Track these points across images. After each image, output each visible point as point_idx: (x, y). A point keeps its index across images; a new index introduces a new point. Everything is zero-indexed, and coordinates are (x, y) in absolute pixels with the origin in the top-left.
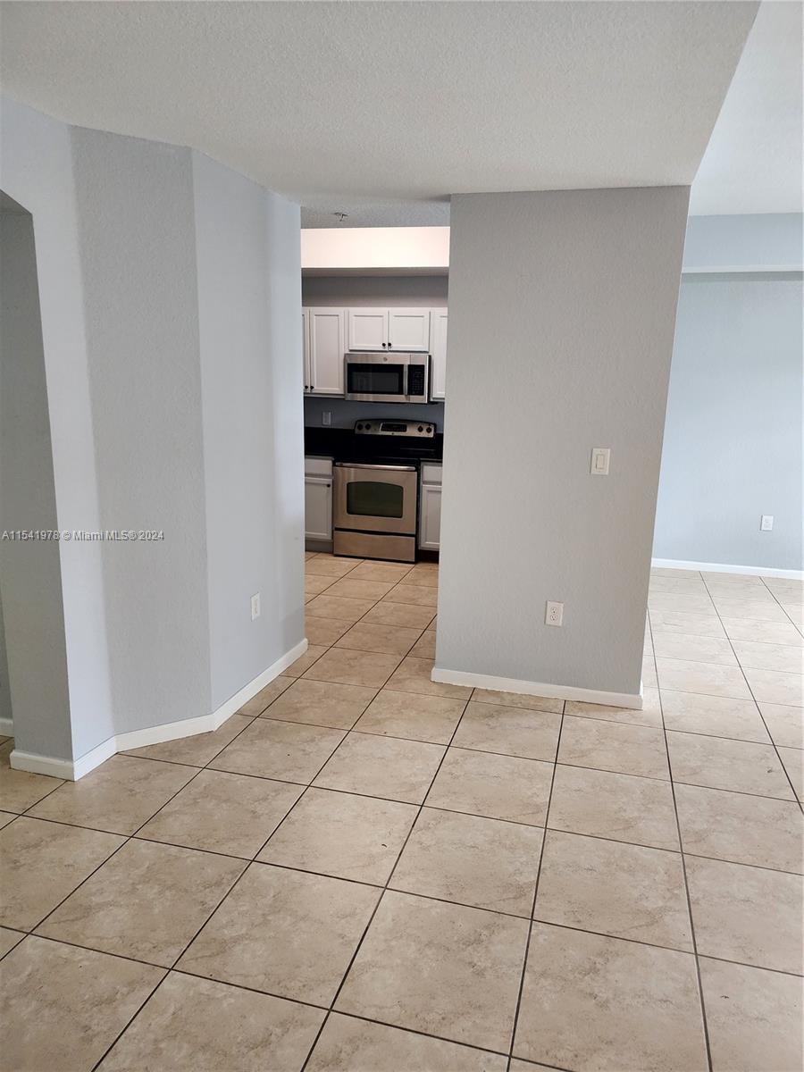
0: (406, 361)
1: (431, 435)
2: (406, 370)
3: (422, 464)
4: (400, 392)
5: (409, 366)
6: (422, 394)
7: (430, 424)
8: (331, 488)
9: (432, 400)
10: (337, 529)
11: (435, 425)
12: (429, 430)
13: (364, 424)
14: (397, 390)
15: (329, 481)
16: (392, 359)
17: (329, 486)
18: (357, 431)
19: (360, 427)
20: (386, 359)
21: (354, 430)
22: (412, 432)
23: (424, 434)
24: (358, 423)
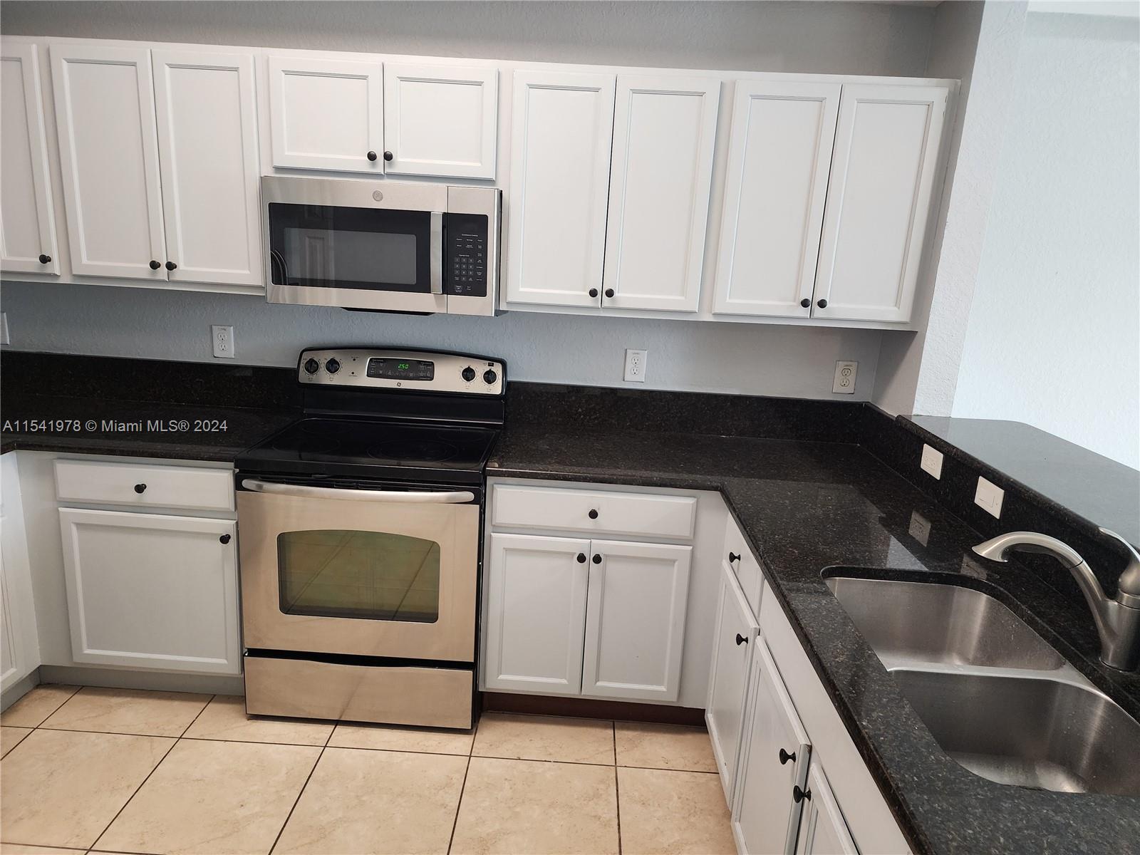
0: (436, 202)
1: (496, 388)
2: (436, 227)
3: (490, 480)
4: (422, 285)
5: (444, 214)
6: (482, 292)
7: (492, 360)
8: (232, 542)
9: (503, 307)
10: (255, 653)
11: (503, 363)
12: (490, 377)
13: (323, 358)
14: (413, 281)
15: (227, 526)
16: (398, 198)
17: (225, 539)
18: (304, 377)
19: (312, 367)
20: (378, 196)
21: (295, 372)
22: (447, 378)
23: (478, 386)
24: (307, 356)
